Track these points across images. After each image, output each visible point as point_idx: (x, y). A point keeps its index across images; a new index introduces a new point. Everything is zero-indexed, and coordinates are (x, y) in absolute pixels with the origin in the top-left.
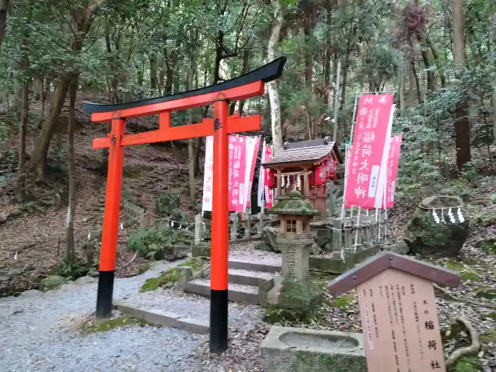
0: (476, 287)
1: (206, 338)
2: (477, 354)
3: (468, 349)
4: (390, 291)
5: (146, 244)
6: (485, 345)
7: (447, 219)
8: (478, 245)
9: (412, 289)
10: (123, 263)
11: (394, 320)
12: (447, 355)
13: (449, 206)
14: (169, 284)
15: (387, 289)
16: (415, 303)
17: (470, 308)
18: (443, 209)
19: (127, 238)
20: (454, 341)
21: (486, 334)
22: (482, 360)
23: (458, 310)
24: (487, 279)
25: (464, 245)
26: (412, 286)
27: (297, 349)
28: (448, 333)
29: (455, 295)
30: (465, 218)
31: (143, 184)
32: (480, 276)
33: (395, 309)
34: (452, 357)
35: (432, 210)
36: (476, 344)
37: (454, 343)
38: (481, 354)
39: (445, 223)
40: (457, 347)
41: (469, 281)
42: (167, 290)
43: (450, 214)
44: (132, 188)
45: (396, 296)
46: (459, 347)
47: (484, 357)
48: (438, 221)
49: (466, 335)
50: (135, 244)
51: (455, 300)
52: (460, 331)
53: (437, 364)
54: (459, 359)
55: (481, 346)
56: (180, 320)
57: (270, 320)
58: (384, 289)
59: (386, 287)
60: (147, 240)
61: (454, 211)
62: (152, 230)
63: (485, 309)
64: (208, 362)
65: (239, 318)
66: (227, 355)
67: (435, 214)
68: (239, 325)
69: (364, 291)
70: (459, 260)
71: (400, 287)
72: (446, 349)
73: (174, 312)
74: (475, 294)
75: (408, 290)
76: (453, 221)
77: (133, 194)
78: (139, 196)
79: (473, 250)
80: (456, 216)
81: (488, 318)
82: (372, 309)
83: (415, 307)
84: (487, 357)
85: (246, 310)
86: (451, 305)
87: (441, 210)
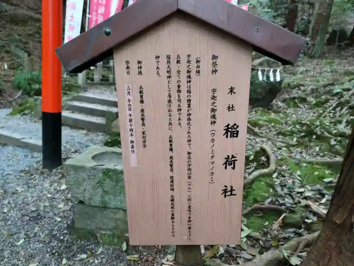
0: (277, 128)
1: (39, 156)
2: (272, 175)
3: (266, 170)
4: (174, 67)
5: (29, 84)
6: (279, 168)
7: (268, 78)
8: (284, 101)
9: (215, 64)
10: (9, 98)
11: (175, 121)
12: (247, 176)
13: (271, 67)
14: (26, 112)
15: (169, 62)
16: (214, 91)
17: (270, 143)
18: (266, 69)
19: (13, 78)
20: (255, 164)
21: (281, 160)
22: (275, 180)
23: (262, 143)
24: (285, 123)
25: (274, 100)
26: (214, 57)
27: (104, 167)
28: (252, 157)
29: (262, 133)
30: (281, 78)
31: (31, 32)
32: (282, 121)
33: (179, 100)
34: (251, 177)
35: (258, 70)
36: (273, 166)
37: (254, 165)
38: (275, 175)
39: (266, 81)
40: (256, 169)
41: (273, 124)
42: (24, 116)
43: (271, 74)
44: (19, 35)
45: (184, 75)
46: (258, 169)
47: (277, 178)
48: (261, 78)
49: (265, 160)
50: (19, 83)
51: (261, 137)
52: (260, 157)
53: (232, 190)
54: (257, 179)
55: (276, 169)
56: (24, 140)
57: (110, 144)
58: (163, 60)
59: (168, 57)
60: (31, 81)
61: (275, 72)
62: (35, 73)
63: (280, 144)
64: (37, 176)
65: (83, 142)
66: (59, 171)
67: (260, 73)
68: (81, 147)
69: (127, 62)
70: (269, 110)
71: (193, 59)
72: (247, 170)
73: (21, 134)
74: (275, 133)
75: (206, 66)
76: (272, 79)
77: (20, 41)
78: (26, 43)
79: (280, 104)
80: (275, 76)
81: (283, 148)
82: (139, 98)
83: (214, 98)
84: (280, 178)
85: (92, 136)
86: (256, 140)
87: (264, 70)
